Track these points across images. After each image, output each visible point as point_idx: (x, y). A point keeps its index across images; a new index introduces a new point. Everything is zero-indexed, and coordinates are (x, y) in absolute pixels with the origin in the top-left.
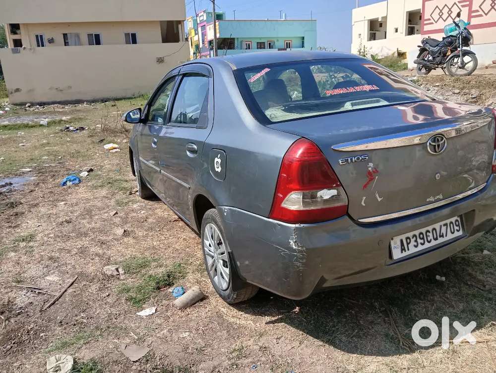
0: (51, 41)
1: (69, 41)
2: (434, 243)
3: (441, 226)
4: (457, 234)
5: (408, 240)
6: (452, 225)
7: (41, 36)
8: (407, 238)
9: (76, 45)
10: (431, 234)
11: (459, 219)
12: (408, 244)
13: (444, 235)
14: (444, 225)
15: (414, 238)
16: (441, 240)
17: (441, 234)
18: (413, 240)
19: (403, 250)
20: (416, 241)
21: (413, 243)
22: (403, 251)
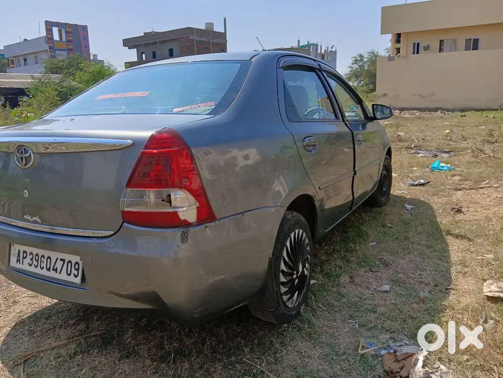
0: (427, 48)
1: (445, 47)
2: (45, 272)
3: (57, 259)
4: (72, 279)
5: (25, 255)
6: (69, 264)
7: (418, 44)
8: (24, 252)
9: (451, 51)
10: (45, 261)
11: (80, 263)
12: (24, 258)
13: (59, 270)
14: (62, 260)
15: (31, 256)
16: (52, 274)
17: (55, 268)
18: (29, 257)
19: (18, 261)
20: (32, 259)
21: (28, 260)
22: (18, 263)
